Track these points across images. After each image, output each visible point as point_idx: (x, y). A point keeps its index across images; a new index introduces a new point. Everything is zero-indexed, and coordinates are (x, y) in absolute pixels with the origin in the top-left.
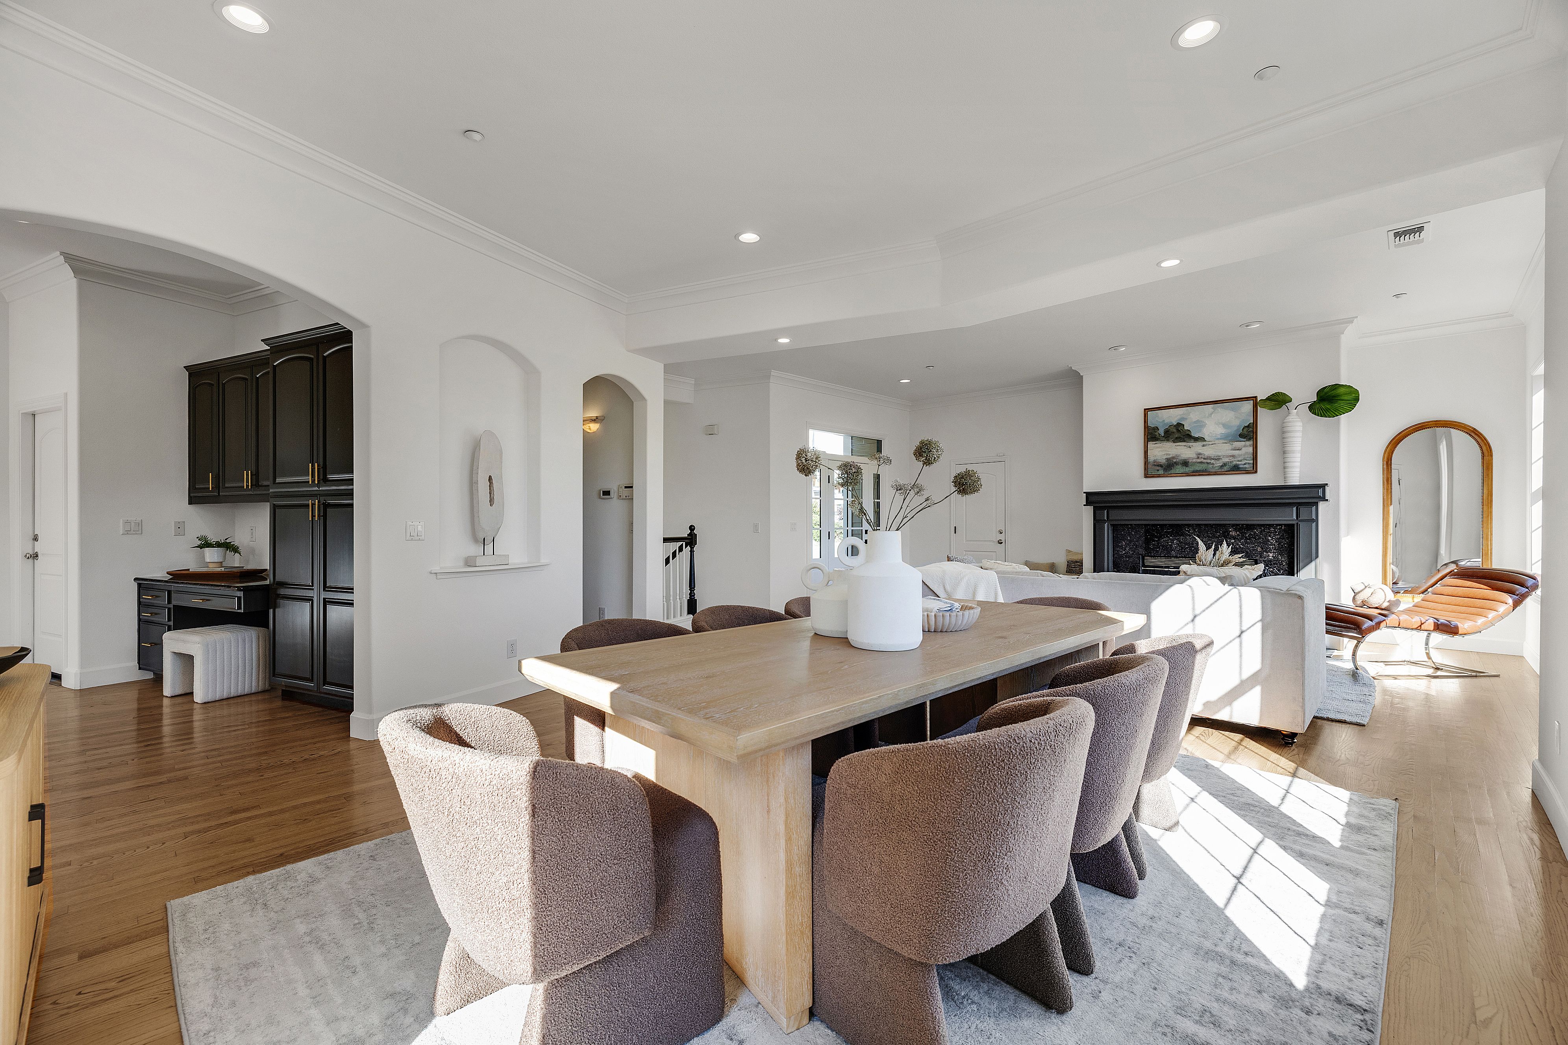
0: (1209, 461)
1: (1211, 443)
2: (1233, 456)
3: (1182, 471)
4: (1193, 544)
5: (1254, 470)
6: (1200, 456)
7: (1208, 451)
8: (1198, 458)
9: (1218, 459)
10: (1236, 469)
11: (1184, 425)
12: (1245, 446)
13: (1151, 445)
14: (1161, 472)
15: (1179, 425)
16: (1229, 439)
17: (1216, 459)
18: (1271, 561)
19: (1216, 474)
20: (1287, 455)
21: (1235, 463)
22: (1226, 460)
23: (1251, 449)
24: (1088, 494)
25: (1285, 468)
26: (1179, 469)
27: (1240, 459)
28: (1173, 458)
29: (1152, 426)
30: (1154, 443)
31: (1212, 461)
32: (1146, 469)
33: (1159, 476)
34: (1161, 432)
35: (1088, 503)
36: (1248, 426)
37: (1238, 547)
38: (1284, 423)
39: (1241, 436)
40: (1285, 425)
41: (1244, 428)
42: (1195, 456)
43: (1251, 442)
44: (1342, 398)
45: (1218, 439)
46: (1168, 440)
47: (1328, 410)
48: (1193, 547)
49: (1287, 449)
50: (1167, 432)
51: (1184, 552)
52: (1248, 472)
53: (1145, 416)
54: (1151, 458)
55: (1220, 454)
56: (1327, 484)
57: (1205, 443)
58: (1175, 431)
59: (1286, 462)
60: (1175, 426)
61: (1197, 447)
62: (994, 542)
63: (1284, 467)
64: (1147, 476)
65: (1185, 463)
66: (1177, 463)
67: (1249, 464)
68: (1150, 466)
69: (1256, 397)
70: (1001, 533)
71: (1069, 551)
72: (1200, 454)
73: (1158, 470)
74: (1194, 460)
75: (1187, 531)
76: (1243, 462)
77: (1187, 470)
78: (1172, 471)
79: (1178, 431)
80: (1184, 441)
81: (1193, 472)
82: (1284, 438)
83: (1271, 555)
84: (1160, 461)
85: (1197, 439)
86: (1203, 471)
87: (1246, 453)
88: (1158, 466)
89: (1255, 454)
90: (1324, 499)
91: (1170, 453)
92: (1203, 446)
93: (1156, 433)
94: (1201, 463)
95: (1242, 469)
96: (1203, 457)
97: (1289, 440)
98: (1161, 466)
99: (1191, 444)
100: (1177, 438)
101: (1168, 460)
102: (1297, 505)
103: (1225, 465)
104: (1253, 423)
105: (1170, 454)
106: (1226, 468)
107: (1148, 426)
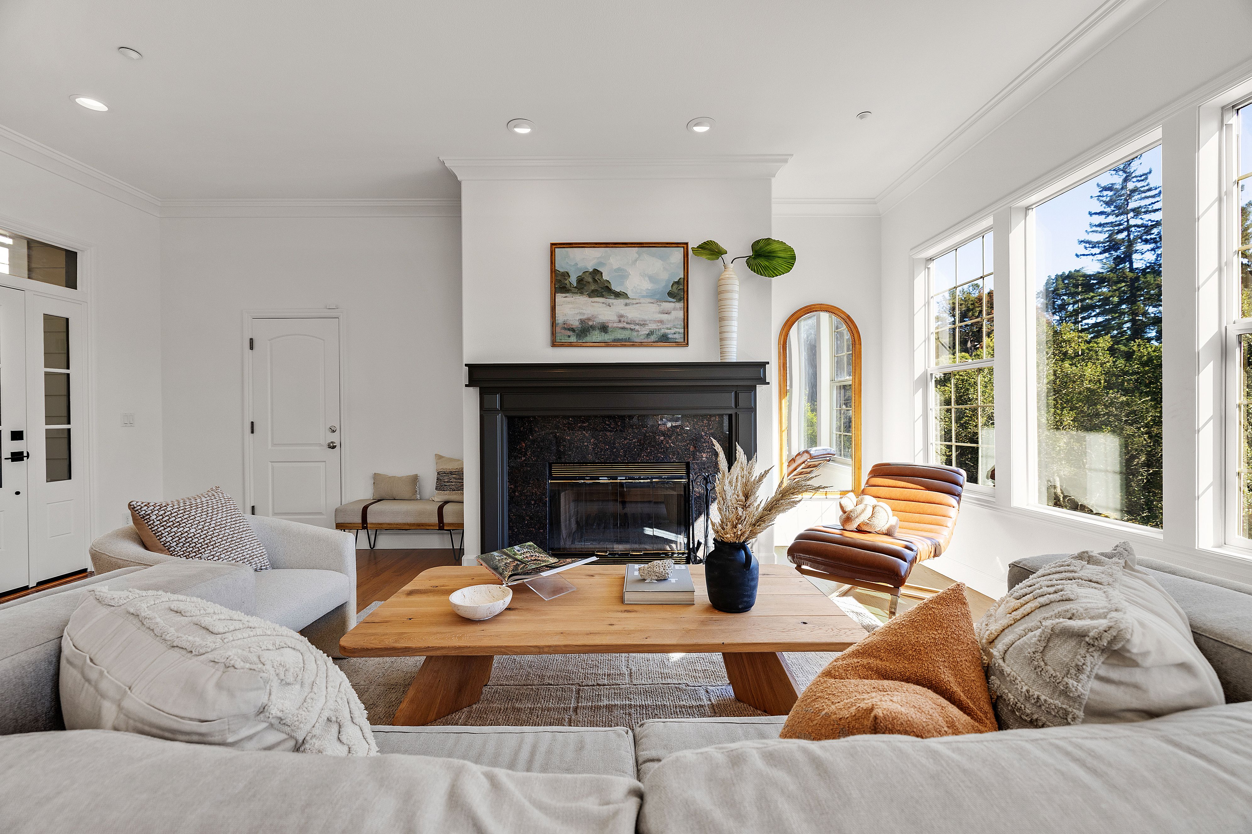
0: (633, 327)
1: (634, 301)
2: (661, 322)
3: (599, 339)
4: (614, 444)
5: (685, 342)
6: (622, 319)
7: (632, 313)
8: (620, 321)
9: (643, 325)
10: (664, 340)
11: (602, 273)
12: (675, 309)
13: (560, 297)
14: (573, 339)
15: (596, 273)
16: (655, 297)
17: (641, 325)
18: (704, 463)
19: (641, 345)
20: (726, 323)
21: (663, 331)
22: (653, 326)
23: (681, 314)
24: (472, 368)
25: (722, 340)
26: (596, 336)
27: (669, 326)
28: (589, 319)
29: (562, 270)
30: (564, 295)
31: (637, 327)
32: (553, 334)
33: (570, 345)
34: (573, 280)
35: (471, 383)
36: (678, 283)
37: (668, 446)
38: (720, 280)
39: (670, 294)
40: (722, 282)
41: (672, 286)
42: (615, 318)
43: (680, 305)
44: (779, 255)
45: (643, 297)
46: (582, 293)
47: (766, 268)
48: (615, 448)
49: (726, 314)
50: (580, 280)
51: (604, 455)
52: (678, 344)
53: (552, 255)
54: (560, 318)
55: (646, 318)
56: (768, 363)
57: (627, 301)
58: (590, 280)
59: (724, 332)
60: (591, 273)
61: (618, 305)
62: (322, 446)
63: (721, 338)
64: (554, 344)
65: (604, 328)
66: (593, 327)
67: (679, 333)
68: (558, 329)
69: (687, 244)
70: (334, 431)
71: (439, 457)
72: (622, 316)
73: (569, 337)
74: (615, 325)
75: (608, 425)
76: (673, 331)
77: (607, 337)
78: (588, 339)
79: (595, 281)
80: (602, 296)
81: (615, 341)
82: (720, 300)
83: (704, 455)
84: (571, 322)
85: (618, 295)
86: (625, 340)
87: (676, 318)
88: (569, 330)
89: (686, 321)
90: (764, 382)
91: (584, 312)
92: (626, 305)
93: (567, 282)
94: (623, 328)
95: (672, 340)
96: (626, 320)
97: (728, 302)
98: (573, 330)
99: (610, 301)
100: (593, 291)
101: (582, 321)
102: (735, 390)
103: (651, 333)
104: (684, 279)
105: (584, 314)
106: (653, 338)
107: (555, 270)
